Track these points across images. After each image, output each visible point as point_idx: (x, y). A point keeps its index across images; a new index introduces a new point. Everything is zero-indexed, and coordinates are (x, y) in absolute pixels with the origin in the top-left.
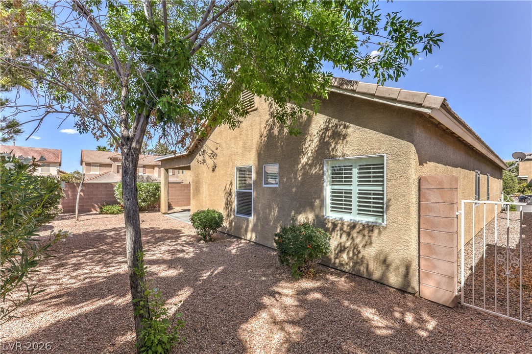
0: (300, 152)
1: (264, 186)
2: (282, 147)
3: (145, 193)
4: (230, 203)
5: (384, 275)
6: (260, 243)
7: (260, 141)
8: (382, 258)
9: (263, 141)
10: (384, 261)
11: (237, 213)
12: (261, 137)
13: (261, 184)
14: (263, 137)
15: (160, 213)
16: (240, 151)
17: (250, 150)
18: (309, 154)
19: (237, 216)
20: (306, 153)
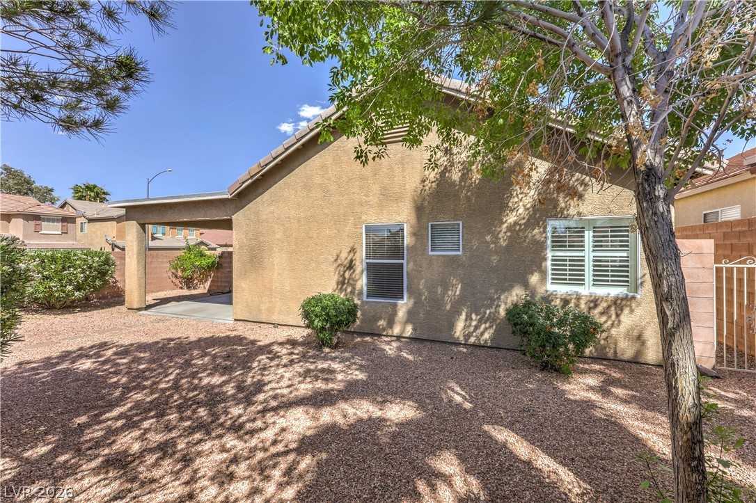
0: (503, 207)
1: (431, 253)
2: (468, 199)
3: (83, 271)
4: (351, 282)
5: (639, 353)
6: (425, 337)
7: (421, 187)
8: (636, 333)
9: (427, 188)
10: (639, 337)
11: (368, 296)
12: (424, 181)
13: (425, 250)
14: (427, 182)
15: (123, 309)
16: (373, 199)
17: (398, 198)
18: (521, 210)
19: (367, 302)
20: (514, 209)
